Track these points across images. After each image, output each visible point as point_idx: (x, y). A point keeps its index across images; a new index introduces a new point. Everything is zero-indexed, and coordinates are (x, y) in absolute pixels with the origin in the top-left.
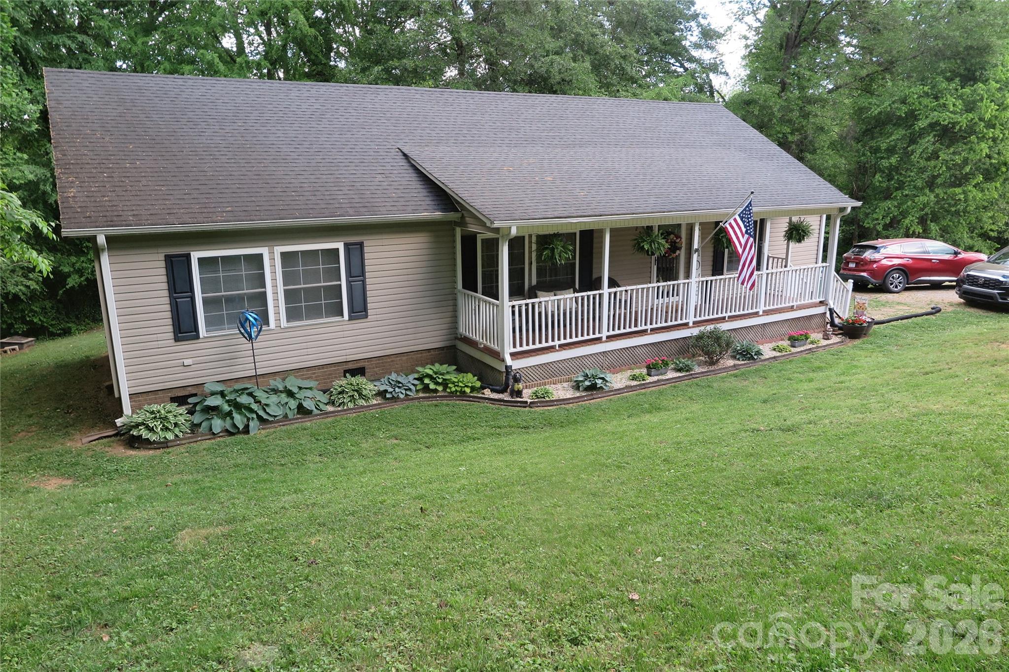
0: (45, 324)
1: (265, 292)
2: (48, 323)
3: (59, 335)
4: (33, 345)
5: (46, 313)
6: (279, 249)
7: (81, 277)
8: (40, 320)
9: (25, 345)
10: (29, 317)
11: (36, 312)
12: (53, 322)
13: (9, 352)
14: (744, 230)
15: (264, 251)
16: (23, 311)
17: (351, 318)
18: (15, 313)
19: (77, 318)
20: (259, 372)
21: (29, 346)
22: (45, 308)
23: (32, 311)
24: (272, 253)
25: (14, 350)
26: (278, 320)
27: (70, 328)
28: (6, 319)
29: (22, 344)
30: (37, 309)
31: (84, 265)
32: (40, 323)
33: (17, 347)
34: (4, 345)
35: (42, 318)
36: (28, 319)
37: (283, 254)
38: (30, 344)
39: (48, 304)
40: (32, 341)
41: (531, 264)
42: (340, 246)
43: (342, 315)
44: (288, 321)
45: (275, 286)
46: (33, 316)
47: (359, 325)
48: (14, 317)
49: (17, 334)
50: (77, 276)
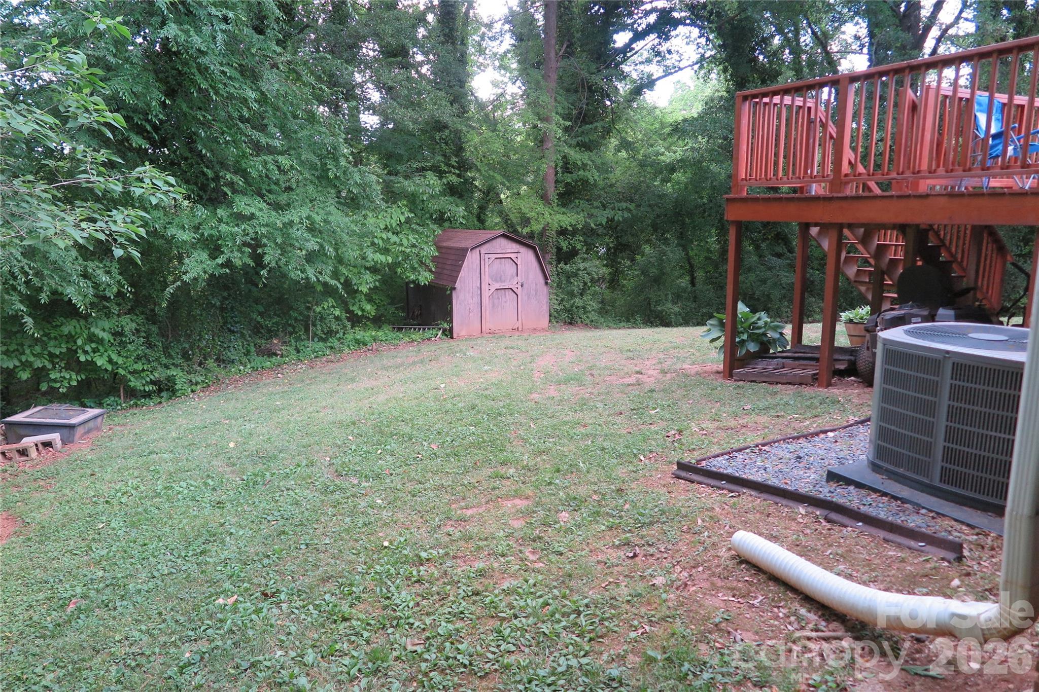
0: (121, 371)
2: (125, 369)
3: (147, 395)
4: (98, 429)
5: (122, 344)
7: (213, 257)
8: (110, 361)
9: (80, 431)
10: (86, 352)
11: (101, 341)
12: (139, 367)
13: (33, 453)
16: (71, 338)
18: (52, 343)
19: (186, 356)
21: (89, 431)
22: (121, 334)
23: (92, 338)
25: (48, 444)
27: (171, 380)
28: (32, 359)
29: (72, 427)
30: (102, 335)
31: (223, 228)
32: (109, 368)
33: (55, 437)
34: (16, 432)
35: (114, 357)
36: (82, 358)
38: (91, 424)
39: (129, 324)
40: (96, 417)
46: (95, 351)
48: (51, 355)
49: (53, 396)
50: (204, 256)
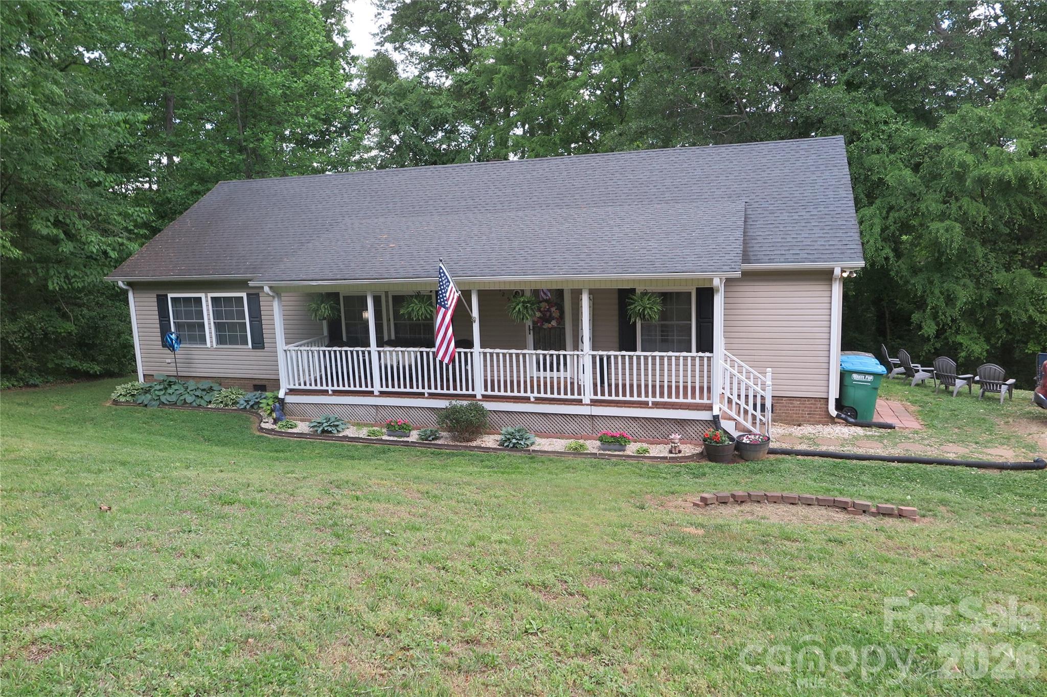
1: (204, 323)
6: (210, 295)
14: (443, 310)
15: (202, 295)
17: (253, 348)
20: (180, 374)
24: (206, 297)
26: (211, 342)
37: (212, 298)
41: (389, 320)
42: (244, 295)
43: (247, 344)
44: (217, 344)
45: (209, 319)
47: (259, 353)
